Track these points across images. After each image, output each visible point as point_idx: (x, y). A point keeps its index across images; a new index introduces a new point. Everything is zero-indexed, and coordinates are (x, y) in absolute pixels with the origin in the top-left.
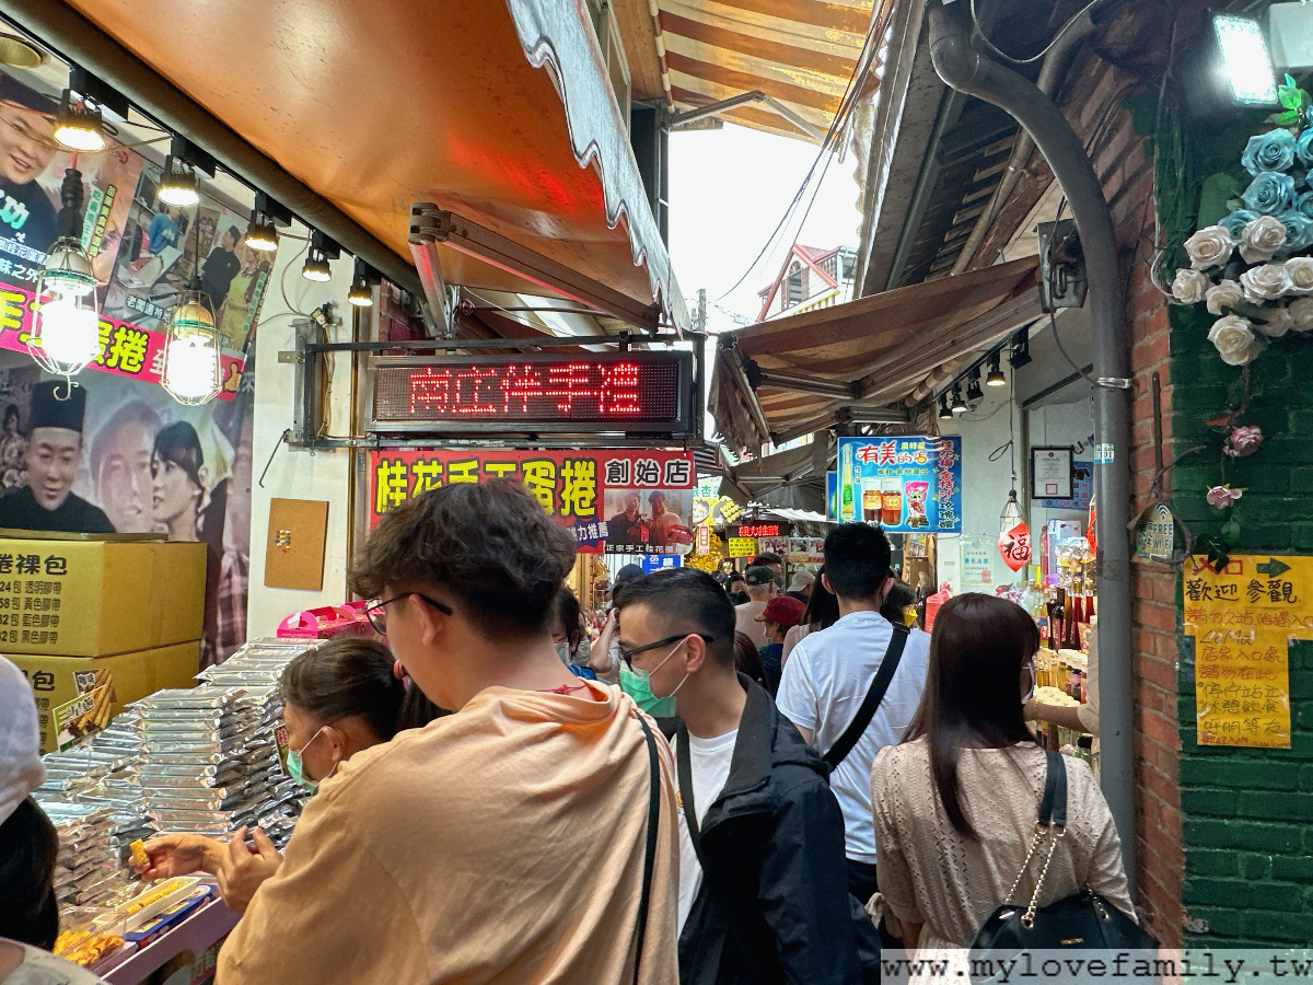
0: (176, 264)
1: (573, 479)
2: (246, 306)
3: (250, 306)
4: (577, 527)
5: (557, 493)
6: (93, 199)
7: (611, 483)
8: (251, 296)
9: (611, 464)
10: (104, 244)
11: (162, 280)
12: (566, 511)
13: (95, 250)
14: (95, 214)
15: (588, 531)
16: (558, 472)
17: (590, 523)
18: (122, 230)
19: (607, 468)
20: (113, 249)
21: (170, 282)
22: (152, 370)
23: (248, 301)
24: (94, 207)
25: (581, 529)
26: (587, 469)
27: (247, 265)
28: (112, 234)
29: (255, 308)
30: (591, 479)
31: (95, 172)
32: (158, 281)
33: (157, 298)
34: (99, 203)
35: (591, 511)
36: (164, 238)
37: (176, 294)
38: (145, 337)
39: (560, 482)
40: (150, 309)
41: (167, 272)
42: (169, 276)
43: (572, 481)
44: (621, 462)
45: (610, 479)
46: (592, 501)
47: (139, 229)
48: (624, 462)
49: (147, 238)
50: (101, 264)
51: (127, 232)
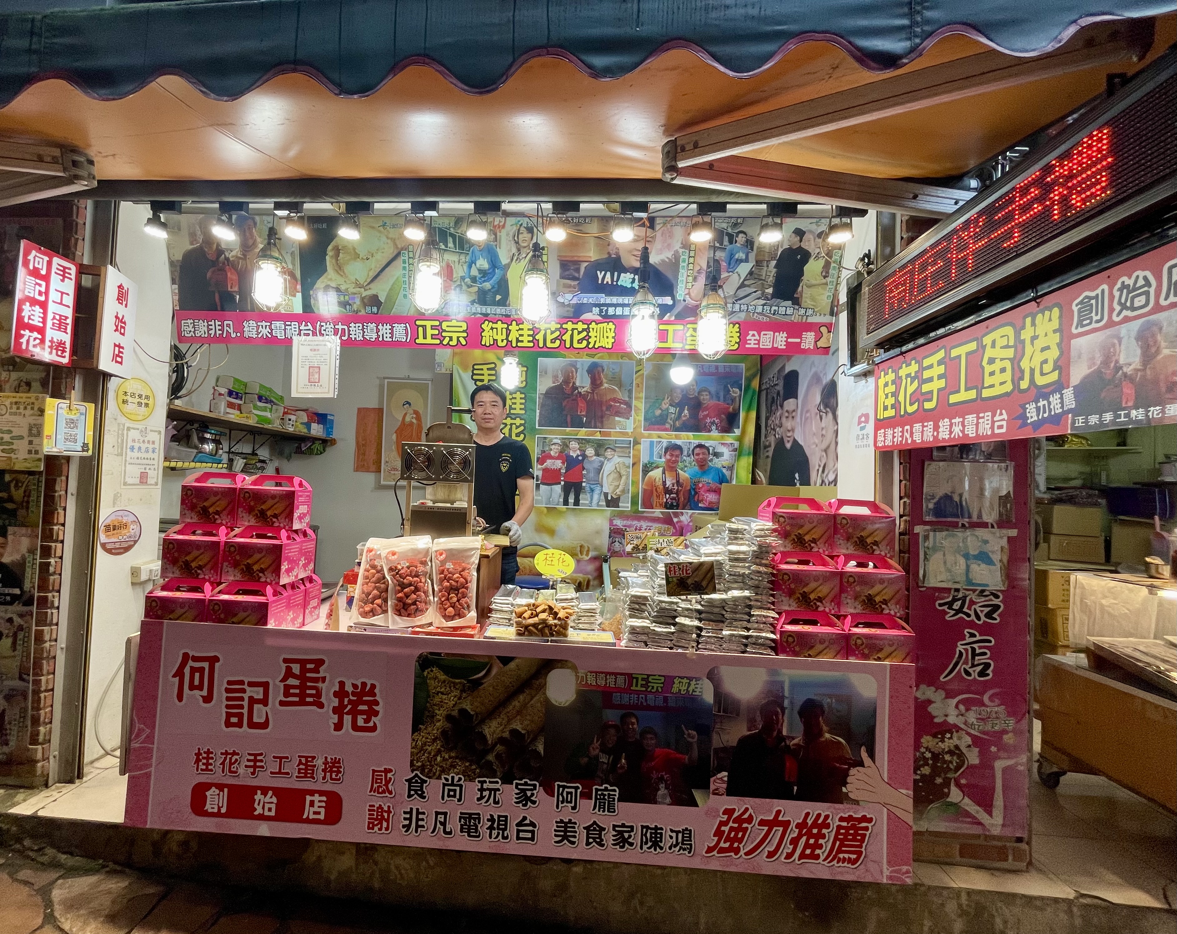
0: (751, 273)
1: (1034, 338)
2: (824, 281)
3: (829, 279)
4: (1037, 402)
5: (1016, 362)
6: (683, 257)
7: (1080, 330)
8: (827, 272)
9: (1081, 302)
10: (695, 279)
11: (742, 286)
12: (1024, 385)
13: (690, 284)
14: (685, 264)
15: (1049, 403)
16: (1017, 334)
17: (1053, 392)
18: (705, 266)
19: (1075, 309)
20: (702, 280)
21: (749, 286)
22: (747, 346)
23: (825, 277)
24: (684, 261)
25: (1041, 403)
26: (1050, 320)
27: (818, 250)
28: (699, 272)
29: (835, 280)
30: (1055, 331)
31: (680, 242)
32: (739, 288)
33: (740, 299)
34: (686, 257)
35: (1054, 376)
36: (737, 260)
37: (755, 292)
38: (737, 326)
39: (1020, 347)
40: (737, 307)
41: (744, 280)
42: (746, 283)
43: (1032, 343)
44: (1093, 294)
45: (1080, 324)
46: (1056, 362)
47: (717, 262)
48: (1099, 291)
49: (724, 264)
50: (695, 291)
51: (709, 266)
